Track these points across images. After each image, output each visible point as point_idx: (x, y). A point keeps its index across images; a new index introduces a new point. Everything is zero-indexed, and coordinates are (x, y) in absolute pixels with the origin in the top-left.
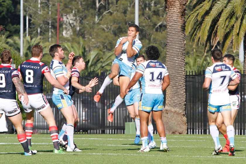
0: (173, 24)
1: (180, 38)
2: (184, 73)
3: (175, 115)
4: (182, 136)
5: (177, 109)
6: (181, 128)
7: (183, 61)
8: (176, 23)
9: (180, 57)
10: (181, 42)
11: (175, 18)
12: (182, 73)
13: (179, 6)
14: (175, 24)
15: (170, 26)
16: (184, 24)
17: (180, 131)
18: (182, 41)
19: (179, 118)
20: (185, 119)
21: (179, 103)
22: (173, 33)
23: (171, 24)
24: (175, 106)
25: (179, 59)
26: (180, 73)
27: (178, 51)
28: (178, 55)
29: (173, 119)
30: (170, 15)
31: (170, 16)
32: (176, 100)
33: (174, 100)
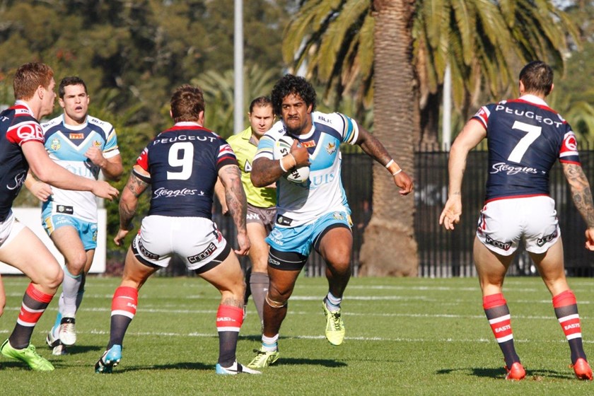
0: (388, 45)
1: (403, 74)
2: (411, 147)
3: (395, 238)
4: (407, 280)
5: (398, 224)
6: (406, 262)
7: (410, 122)
8: (394, 41)
9: (403, 114)
10: (405, 82)
11: (392, 32)
12: (408, 148)
13: (401, 5)
14: (393, 44)
15: (383, 49)
16: (412, 44)
17: (406, 269)
18: (407, 80)
19: (403, 244)
20: (413, 244)
21: (401, 210)
22: (389, 64)
23: (383, 44)
24: (393, 218)
25: (402, 117)
26: (404, 147)
27: (400, 102)
28: (399, 110)
29: (390, 244)
30: (381, 26)
31: (382, 29)
32: (395, 204)
33: (391, 206)
